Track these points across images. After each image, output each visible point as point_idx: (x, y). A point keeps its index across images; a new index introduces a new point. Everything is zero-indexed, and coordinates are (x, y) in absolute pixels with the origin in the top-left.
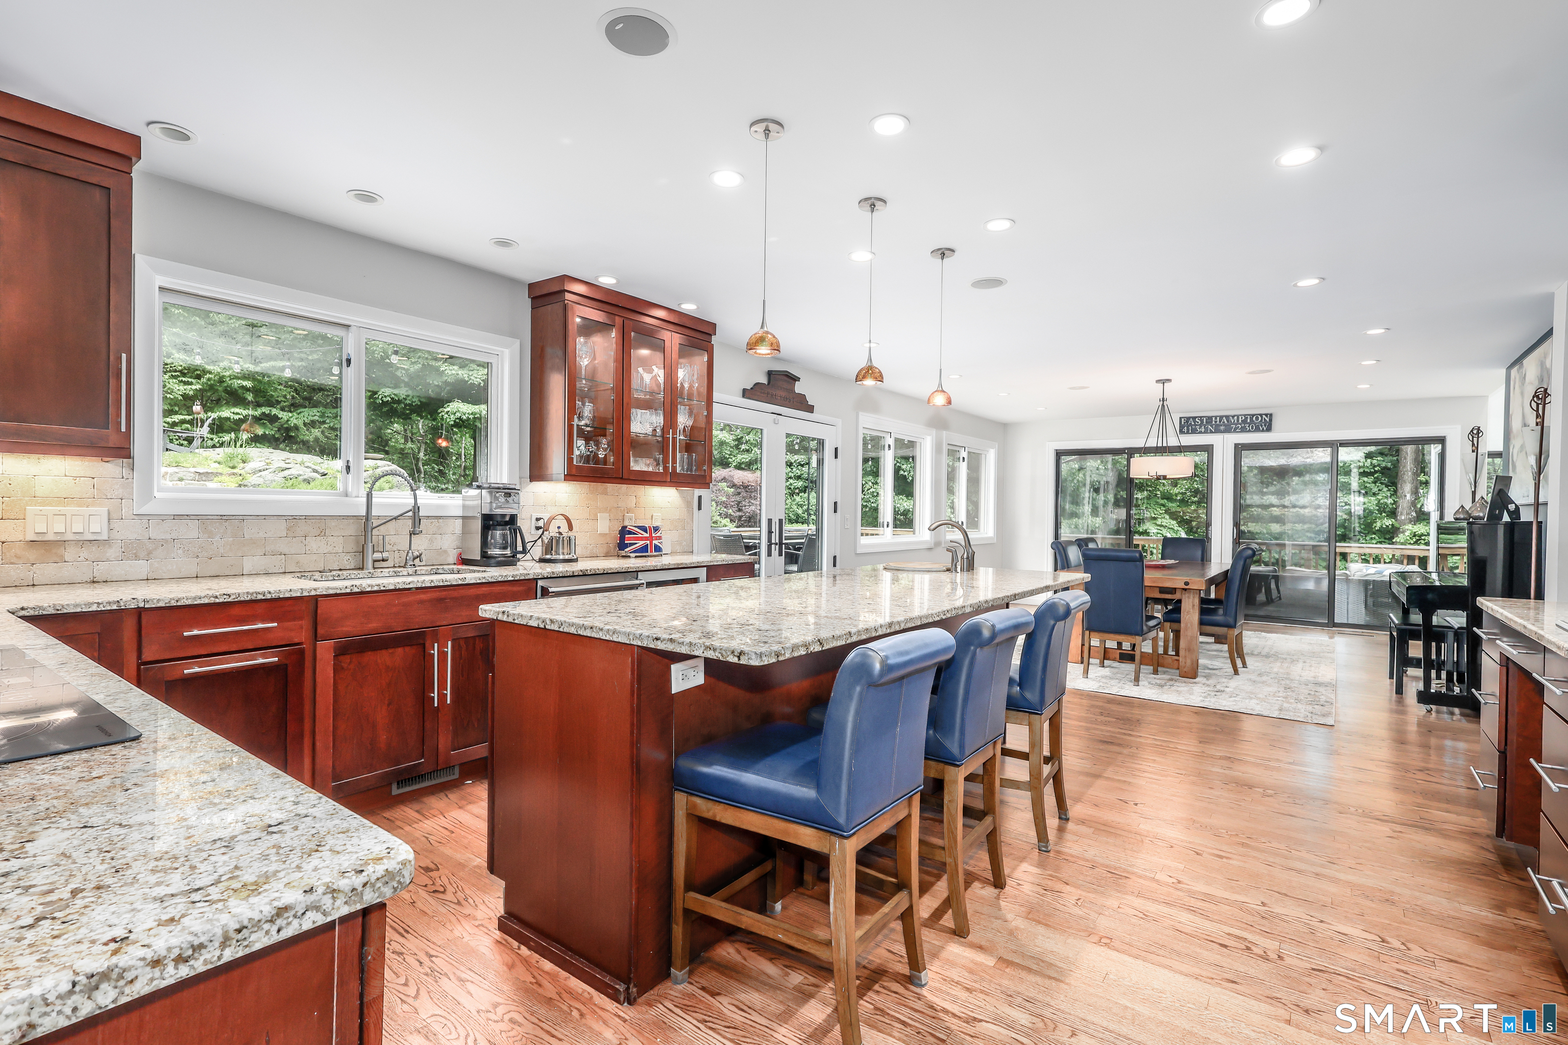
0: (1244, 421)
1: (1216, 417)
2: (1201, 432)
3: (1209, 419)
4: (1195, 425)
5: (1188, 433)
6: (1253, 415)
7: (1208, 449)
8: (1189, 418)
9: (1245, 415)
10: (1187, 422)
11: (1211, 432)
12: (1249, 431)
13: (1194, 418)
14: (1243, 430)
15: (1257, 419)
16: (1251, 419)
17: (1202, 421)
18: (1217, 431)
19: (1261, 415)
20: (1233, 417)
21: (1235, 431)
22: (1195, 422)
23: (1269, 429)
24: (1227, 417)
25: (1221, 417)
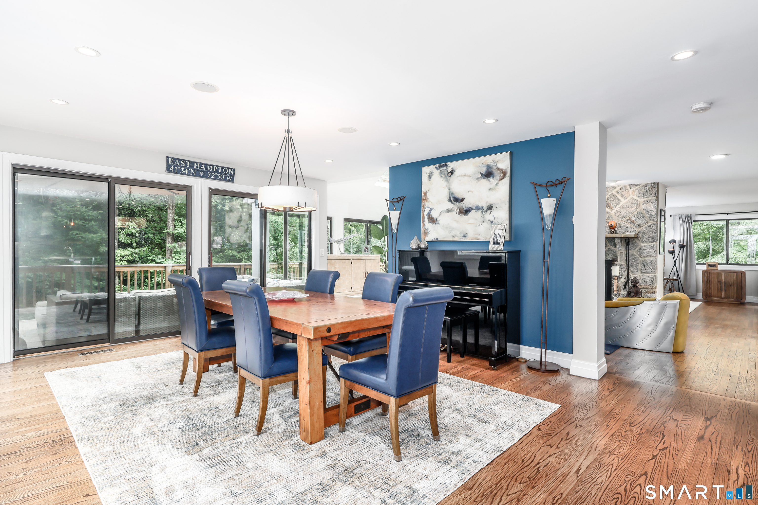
0: (217, 171)
1: (197, 163)
2: (184, 174)
3: (192, 163)
4: (181, 167)
5: (174, 172)
6: (223, 168)
7: (188, 189)
8: (175, 159)
9: (218, 166)
10: (174, 162)
11: (193, 175)
12: (220, 180)
13: (180, 160)
14: (216, 178)
15: (225, 171)
16: (222, 170)
17: (186, 164)
18: (198, 175)
19: (228, 168)
20: (210, 165)
21: (210, 178)
22: (180, 163)
23: (232, 181)
24: (205, 165)
25: (201, 164)
